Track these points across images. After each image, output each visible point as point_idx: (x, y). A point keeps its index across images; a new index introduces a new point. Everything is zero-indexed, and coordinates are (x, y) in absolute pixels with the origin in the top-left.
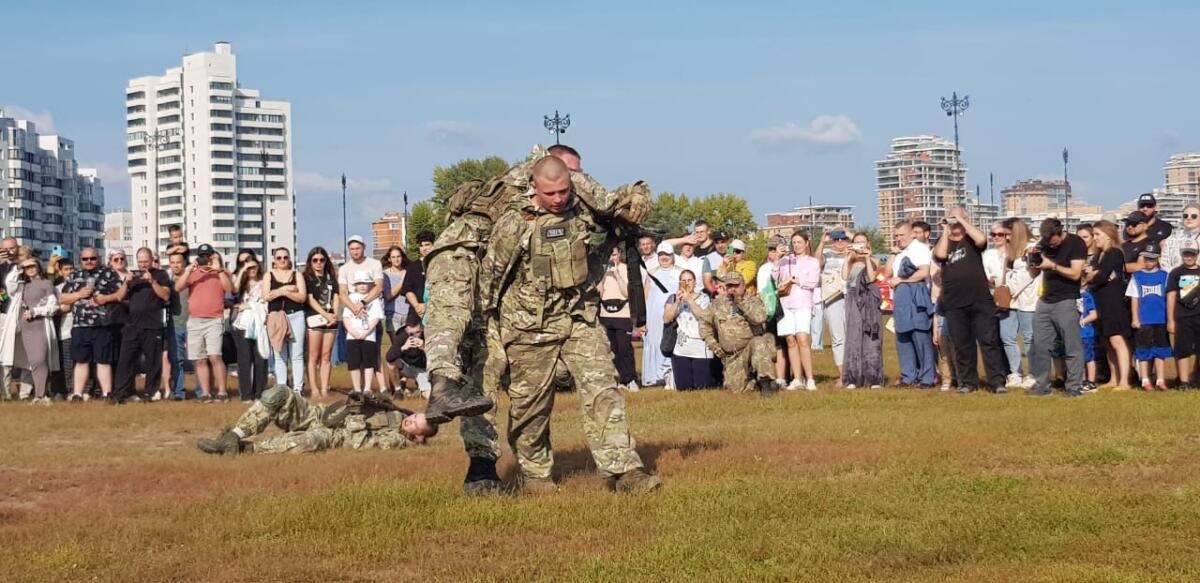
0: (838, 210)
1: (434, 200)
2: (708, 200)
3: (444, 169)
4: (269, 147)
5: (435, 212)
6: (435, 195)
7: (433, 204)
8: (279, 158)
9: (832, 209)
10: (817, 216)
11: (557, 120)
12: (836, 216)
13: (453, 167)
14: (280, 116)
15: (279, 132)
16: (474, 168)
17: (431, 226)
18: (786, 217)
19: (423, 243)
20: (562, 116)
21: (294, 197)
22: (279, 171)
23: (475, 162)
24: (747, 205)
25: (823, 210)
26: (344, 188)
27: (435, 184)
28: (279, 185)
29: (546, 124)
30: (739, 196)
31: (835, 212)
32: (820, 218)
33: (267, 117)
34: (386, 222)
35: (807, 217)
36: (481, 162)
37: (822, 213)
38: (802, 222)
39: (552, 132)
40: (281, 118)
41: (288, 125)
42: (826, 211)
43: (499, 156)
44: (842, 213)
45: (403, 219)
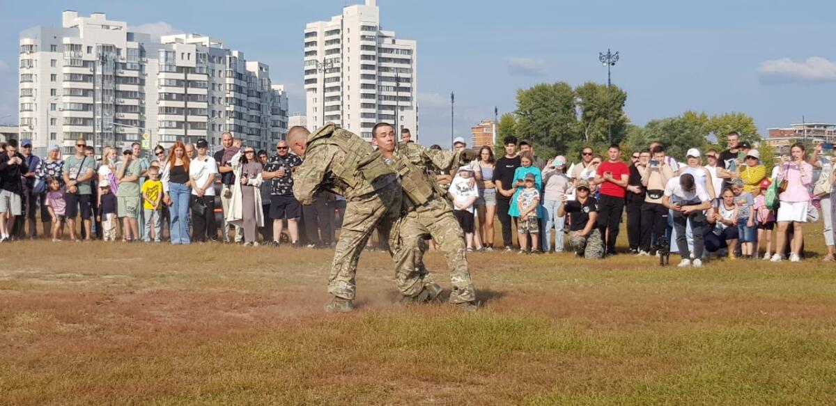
0: (825, 127)
1: (516, 112)
2: (723, 117)
3: (524, 90)
4: (401, 72)
5: (517, 121)
6: (517, 108)
7: (515, 115)
8: (408, 80)
9: (821, 126)
10: (808, 131)
11: (609, 56)
12: (824, 131)
13: (532, 89)
14: (408, 50)
15: (408, 61)
16: (546, 90)
17: (514, 130)
18: (784, 131)
19: (510, 144)
20: (613, 53)
21: (417, 108)
22: (407, 89)
23: (547, 85)
24: (753, 121)
25: (813, 126)
26: (453, 102)
27: (517, 101)
28: (406, 99)
29: (601, 58)
30: (747, 115)
31: (822, 128)
32: (811, 132)
33: (400, 51)
34: (483, 127)
35: (800, 131)
36: (552, 86)
37: (812, 129)
38: (796, 135)
39: (605, 64)
40: (409, 51)
41: (414, 57)
42: (816, 128)
43: (564, 81)
44: (828, 129)
45: (494, 125)
